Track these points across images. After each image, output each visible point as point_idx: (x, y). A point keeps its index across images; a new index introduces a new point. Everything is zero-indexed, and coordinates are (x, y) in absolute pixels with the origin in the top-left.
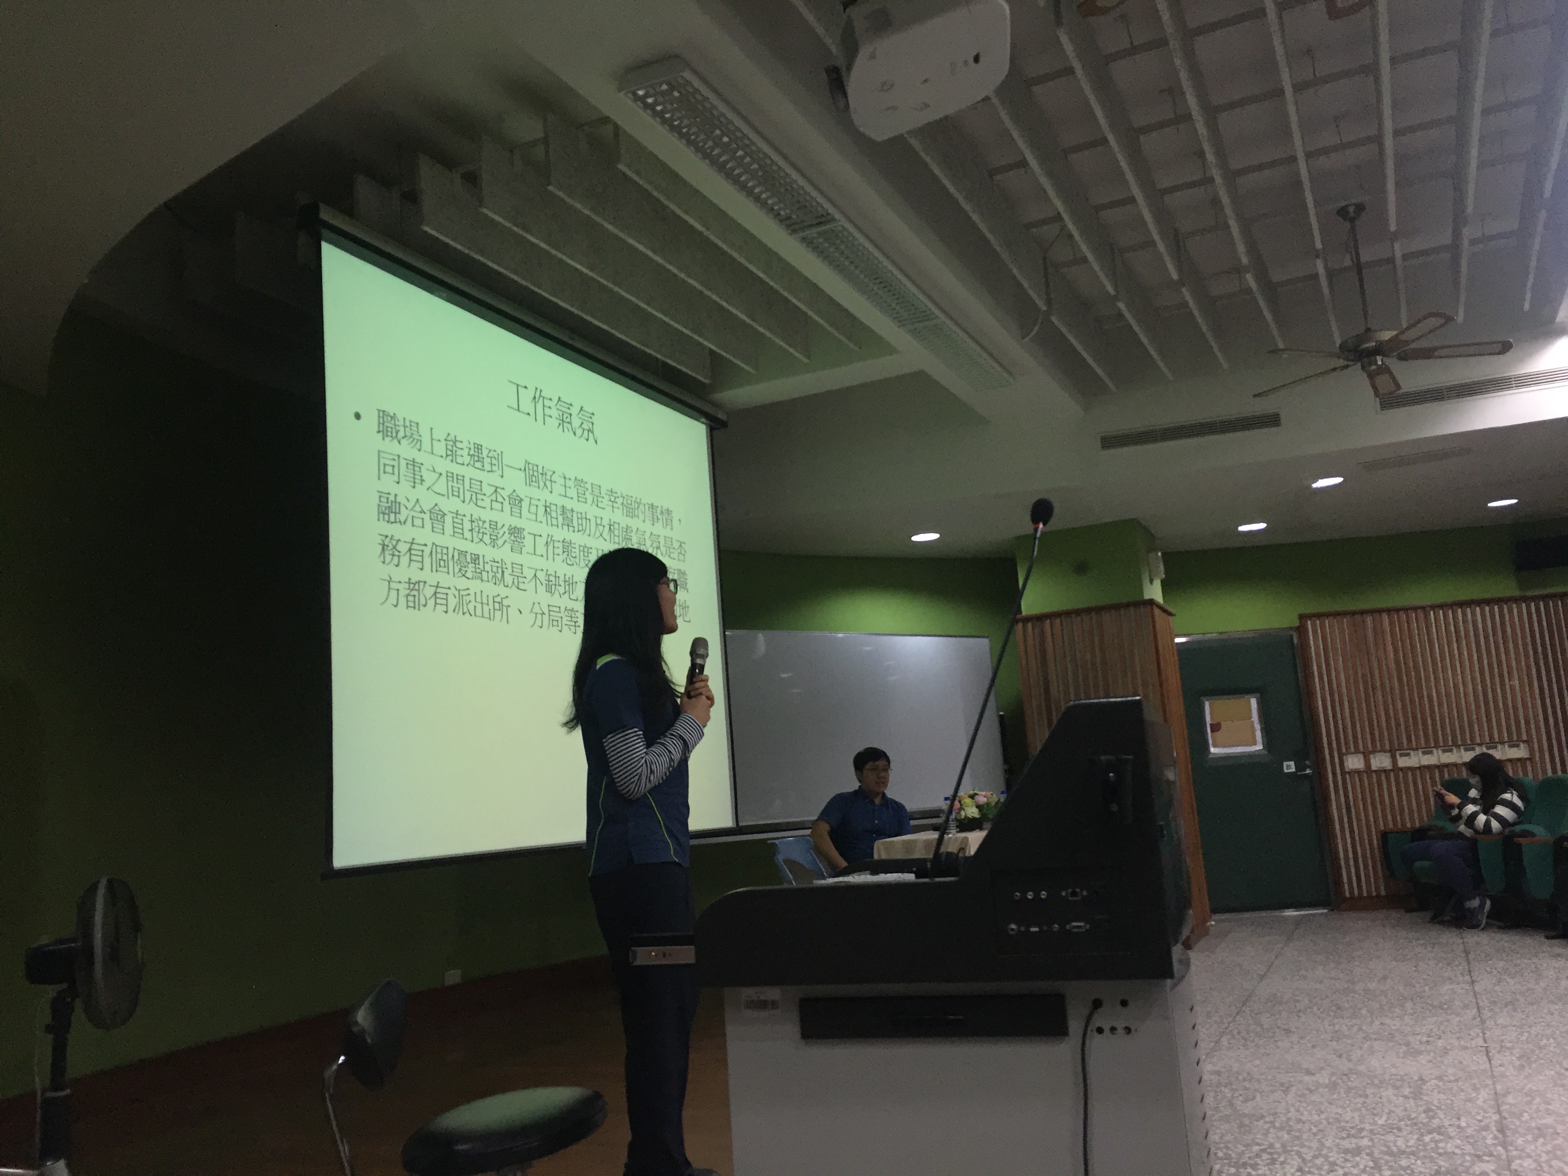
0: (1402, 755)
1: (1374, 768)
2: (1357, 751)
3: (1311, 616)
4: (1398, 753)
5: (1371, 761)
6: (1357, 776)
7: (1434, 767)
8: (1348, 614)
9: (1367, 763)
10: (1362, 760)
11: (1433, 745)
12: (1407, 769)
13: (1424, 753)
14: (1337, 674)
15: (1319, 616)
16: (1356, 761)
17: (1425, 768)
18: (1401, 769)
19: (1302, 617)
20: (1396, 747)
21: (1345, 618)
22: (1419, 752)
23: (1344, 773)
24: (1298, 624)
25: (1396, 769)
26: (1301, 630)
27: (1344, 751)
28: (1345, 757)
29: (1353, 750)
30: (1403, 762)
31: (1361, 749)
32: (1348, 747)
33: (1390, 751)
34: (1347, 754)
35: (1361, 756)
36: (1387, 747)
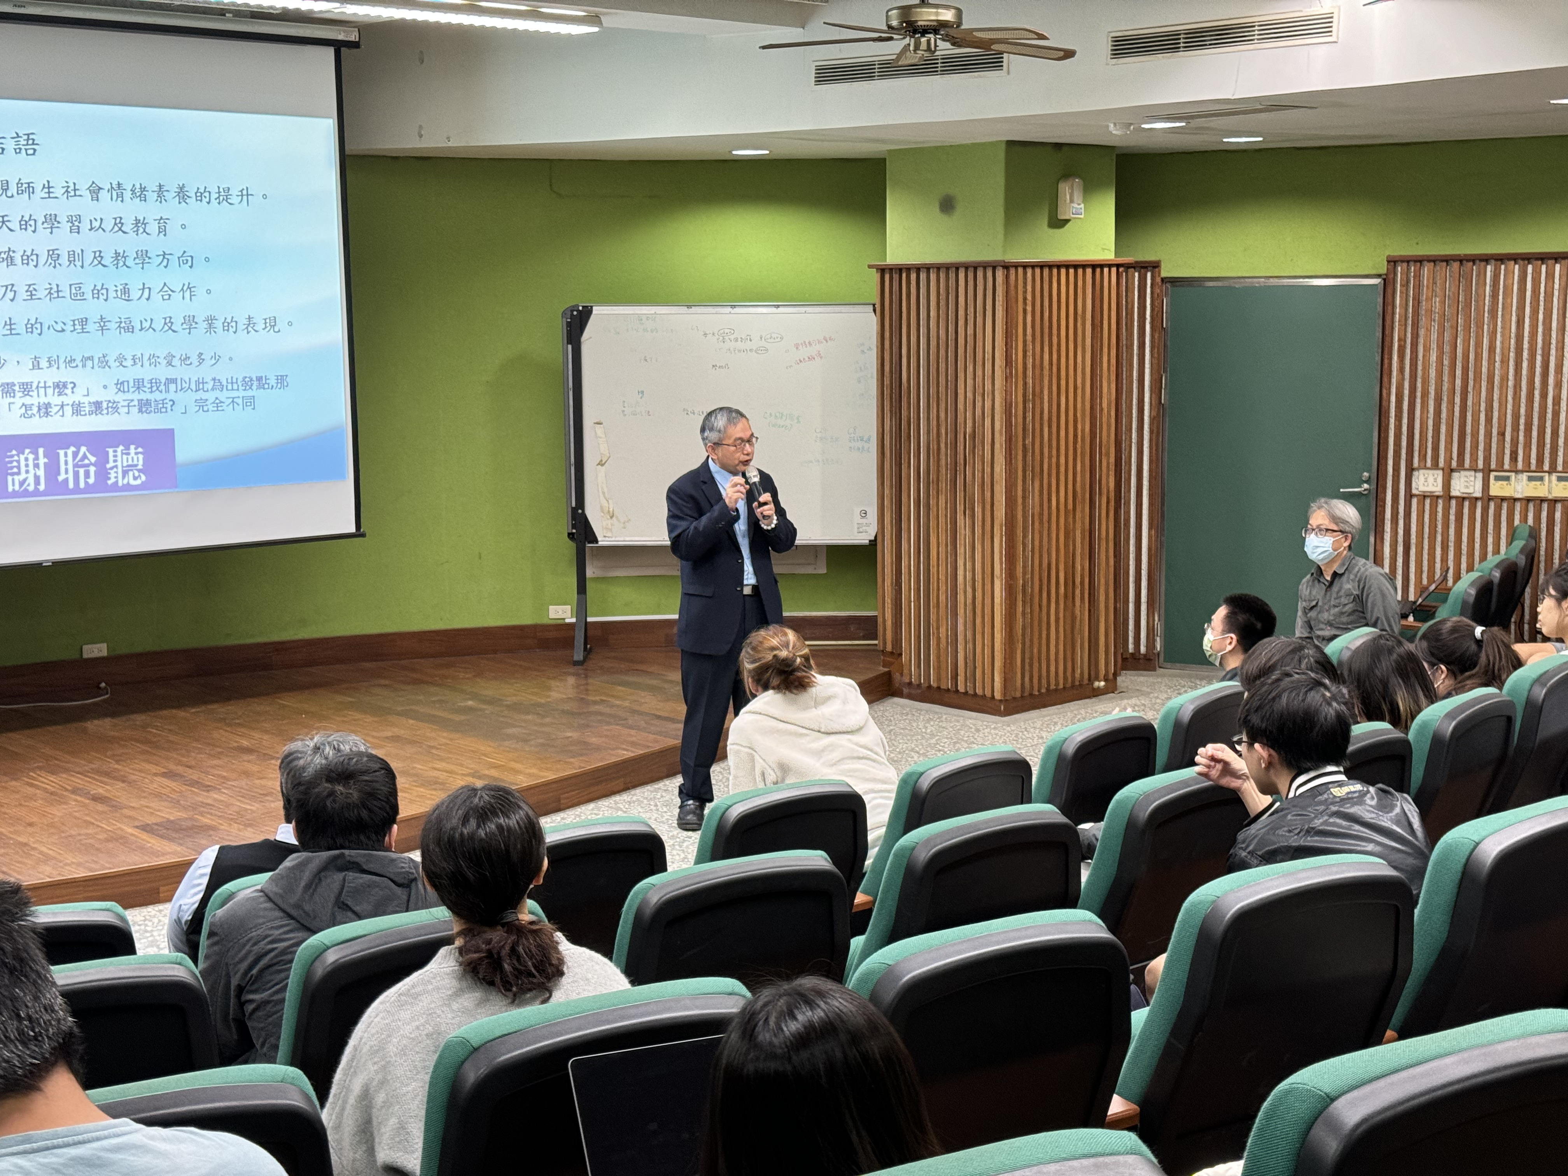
0: (1497, 478)
1: (1454, 493)
2: (1435, 466)
3: (1407, 260)
4: (1493, 475)
5: (1453, 482)
6: (1428, 501)
7: (1542, 500)
8: (1461, 260)
9: (1447, 485)
10: (1440, 480)
11: (1546, 467)
12: (1503, 499)
13: (1530, 479)
14: (1427, 349)
15: (1420, 261)
16: (1431, 479)
17: (1528, 500)
18: (1493, 498)
19: (1393, 262)
20: (1493, 466)
21: (1456, 265)
22: (1525, 476)
23: (1409, 496)
24: (1384, 271)
25: (1487, 498)
26: (1388, 279)
27: (1416, 463)
28: (1415, 473)
29: (1429, 463)
30: (1497, 489)
31: (1441, 464)
32: (1424, 457)
33: (1482, 470)
34: (1418, 469)
35: (1440, 472)
36: (1480, 464)
